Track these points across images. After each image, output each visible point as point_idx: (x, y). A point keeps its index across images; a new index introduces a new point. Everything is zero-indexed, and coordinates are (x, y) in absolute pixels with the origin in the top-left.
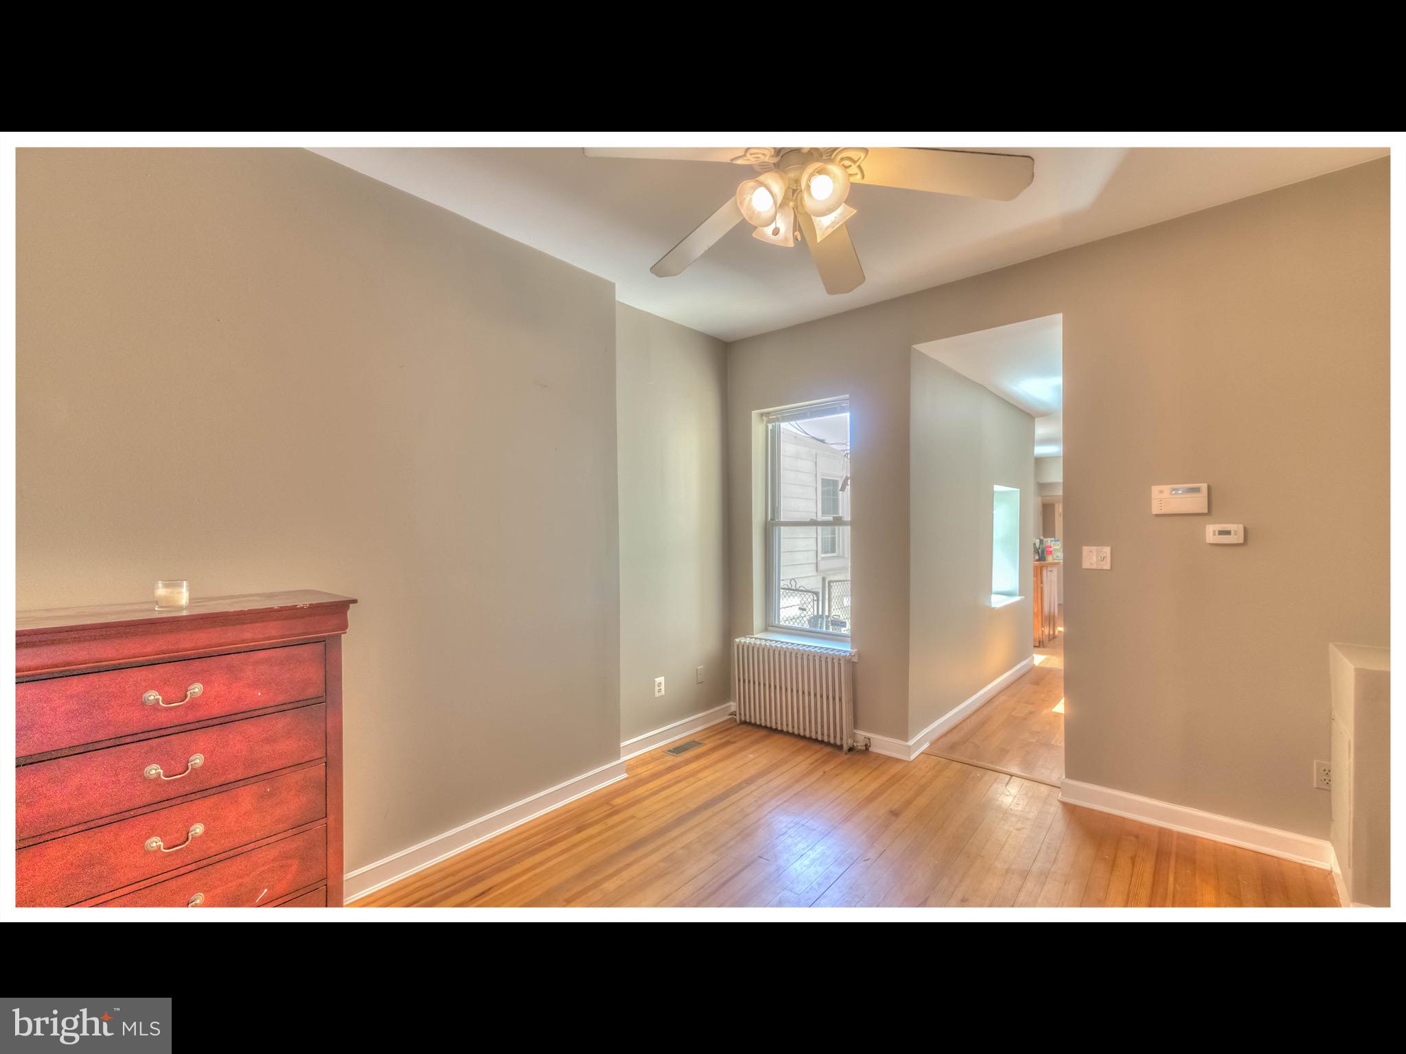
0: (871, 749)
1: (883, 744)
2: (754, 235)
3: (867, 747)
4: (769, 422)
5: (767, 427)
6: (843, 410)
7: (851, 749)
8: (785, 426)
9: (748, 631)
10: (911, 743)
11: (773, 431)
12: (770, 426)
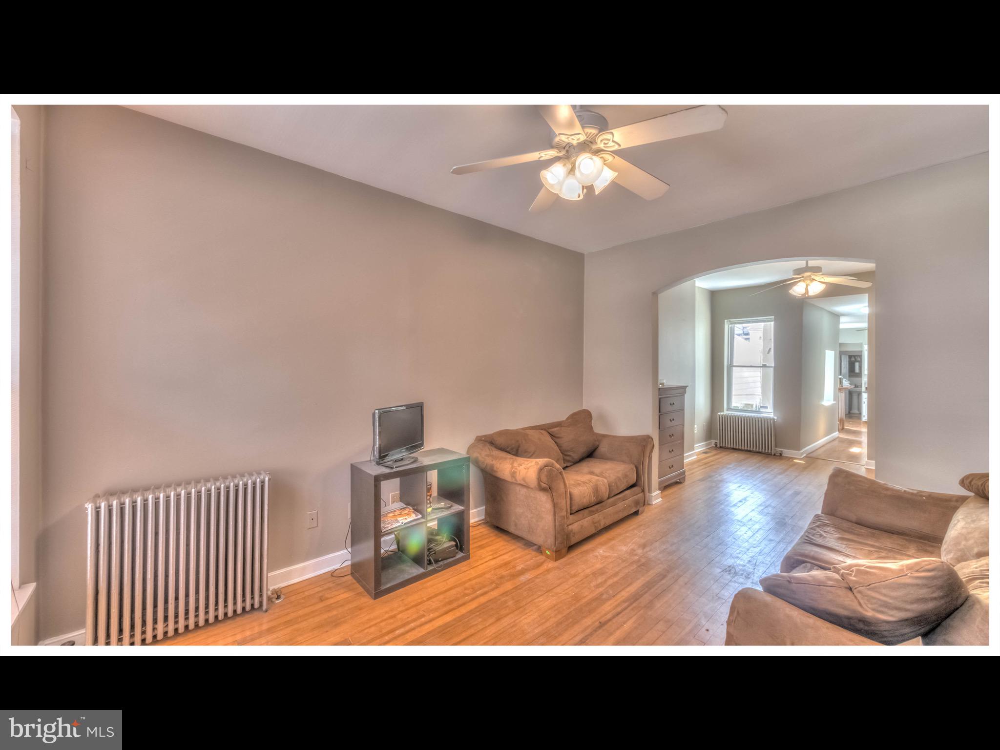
0: (783, 455)
1: (787, 453)
2: (791, 291)
3: (781, 454)
4: (731, 324)
5: (729, 326)
6: (771, 321)
7: (775, 455)
8: (735, 325)
9: (723, 411)
10: (801, 451)
11: (731, 327)
12: (730, 326)
